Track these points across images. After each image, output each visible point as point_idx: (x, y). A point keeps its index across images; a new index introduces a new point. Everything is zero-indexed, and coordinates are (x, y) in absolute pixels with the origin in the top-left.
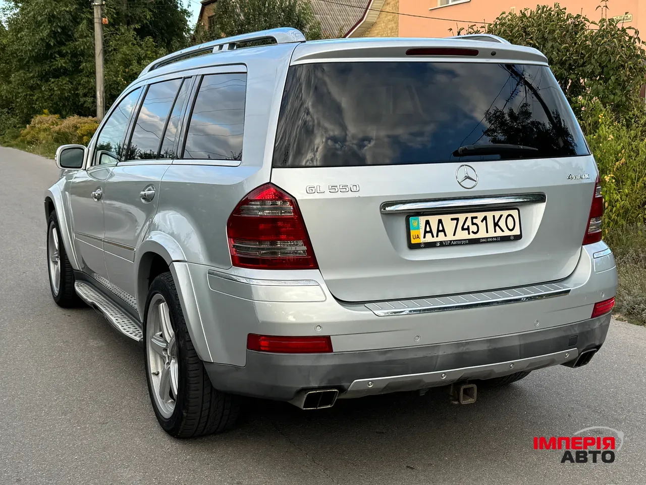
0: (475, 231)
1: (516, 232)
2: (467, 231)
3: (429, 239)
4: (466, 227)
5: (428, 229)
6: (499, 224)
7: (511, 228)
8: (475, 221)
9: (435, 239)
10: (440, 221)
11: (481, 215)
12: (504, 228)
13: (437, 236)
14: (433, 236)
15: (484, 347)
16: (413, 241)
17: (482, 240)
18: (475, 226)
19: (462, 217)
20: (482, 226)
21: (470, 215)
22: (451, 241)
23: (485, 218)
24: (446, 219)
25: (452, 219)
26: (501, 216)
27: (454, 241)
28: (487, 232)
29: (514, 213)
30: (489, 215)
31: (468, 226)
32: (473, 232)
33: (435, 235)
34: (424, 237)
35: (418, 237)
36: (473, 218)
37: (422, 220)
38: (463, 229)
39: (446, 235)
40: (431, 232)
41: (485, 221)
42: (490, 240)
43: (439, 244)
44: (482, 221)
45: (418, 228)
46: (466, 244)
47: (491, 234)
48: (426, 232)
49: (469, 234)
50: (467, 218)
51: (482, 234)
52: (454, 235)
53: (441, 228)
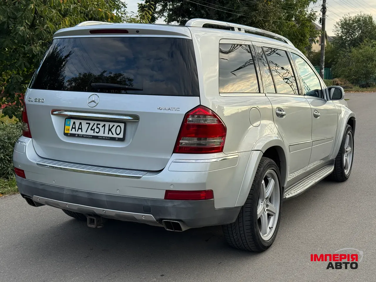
0: (98, 131)
1: (121, 136)
2: (93, 131)
3: (73, 132)
4: (93, 128)
5: (74, 127)
6: (112, 130)
7: (118, 133)
8: (98, 126)
9: (76, 133)
10: (81, 123)
11: (102, 123)
12: (114, 133)
13: (78, 131)
14: (75, 131)
15: (86, 196)
16: (66, 132)
17: (99, 137)
18: (98, 129)
19: (92, 123)
20: (102, 129)
21: (96, 122)
22: (83, 135)
24: (84, 123)
25: (87, 123)
26: (114, 125)
27: (85, 135)
28: (104, 133)
29: (122, 125)
30: (107, 124)
31: (94, 128)
32: (96, 132)
33: (77, 130)
34: (71, 131)
35: (69, 130)
36: (98, 124)
37: (72, 121)
38: (91, 129)
39: (82, 131)
40: (75, 128)
41: (104, 127)
42: (104, 138)
43: (77, 136)
44: (102, 127)
45: (69, 125)
46: (91, 138)
47: (106, 135)
48: (73, 128)
49: (94, 133)
50: (94, 124)
51: (101, 134)
52: (86, 132)
53: (80, 127)
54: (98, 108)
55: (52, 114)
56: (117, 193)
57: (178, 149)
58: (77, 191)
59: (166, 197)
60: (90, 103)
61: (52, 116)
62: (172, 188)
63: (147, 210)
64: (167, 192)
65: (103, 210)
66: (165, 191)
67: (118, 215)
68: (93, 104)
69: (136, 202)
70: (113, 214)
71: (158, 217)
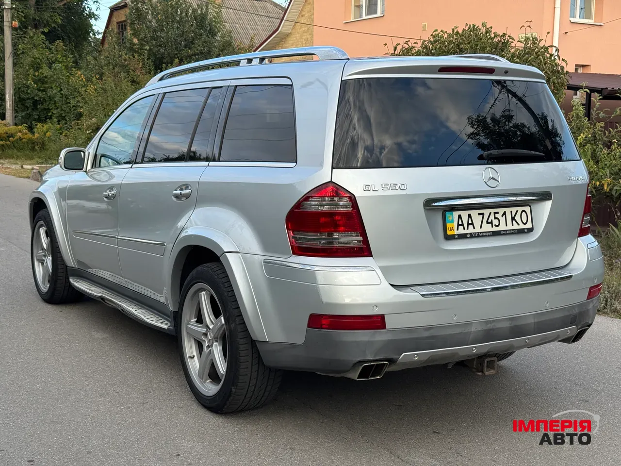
0: (497, 224)
1: (529, 225)
2: (491, 224)
3: (461, 231)
4: (490, 221)
5: (460, 223)
6: (515, 218)
7: (525, 222)
8: (497, 216)
9: (466, 231)
10: (470, 216)
11: (501, 211)
12: (519, 222)
13: (468, 229)
14: (464, 229)
16: (449, 233)
17: (502, 233)
18: (497, 220)
19: (486, 212)
20: (502, 219)
21: (493, 211)
22: (478, 233)
23: (505, 213)
25: (479, 214)
26: (517, 211)
27: (481, 233)
28: (506, 226)
29: (527, 209)
30: (508, 210)
31: (492, 220)
32: (495, 225)
33: (466, 227)
34: (458, 230)
35: (453, 229)
36: (495, 213)
37: (456, 214)
38: (488, 223)
39: (474, 228)
40: (462, 225)
41: (504, 216)
42: (509, 232)
43: (469, 236)
44: (502, 216)
45: (452, 222)
46: (491, 236)
47: (510, 227)
48: (459, 225)
49: (492, 227)
50: (490, 213)
51: (502, 227)
52: (481, 228)
53: (470, 222)
63: (573, 321)
66: (589, 288)
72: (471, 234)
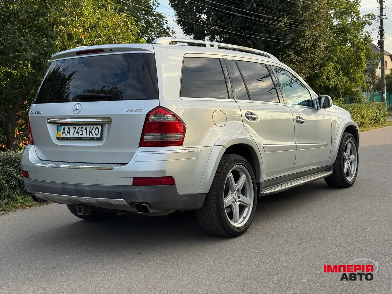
0: (81, 134)
1: (99, 136)
3: (64, 136)
4: (78, 132)
6: (92, 132)
7: (96, 134)
8: (82, 129)
9: (66, 136)
10: (69, 128)
11: (85, 127)
12: (94, 134)
14: (65, 135)
15: (73, 187)
16: (58, 136)
17: (82, 139)
18: (82, 132)
19: (77, 127)
20: (85, 132)
21: (81, 127)
22: (71, 138)
23: (86, 128)
24: (71, 127)
25: (74, 128)
26: (93, 128)
27: (72, 138)
28: (86, 135)
29: (100, 127)
30: (88, 127)
32: (80, 134)
34: (62, 135)
35: (60, 135)
36: (81, 128)
37: (63, 127)
38: (77, 133)
39: (70, 135)
40: (65, 133)
42: (86, 138)
43: (66, 139)
44: (85, 130)
45: (60, 131)
46: (76, 140)
47: (88, 136)
48: (63, 133)
49: (79, 135)
50: (79, 128)
51: (84, 136)
52: (73, 135)
53: (69, 132)
54: (81, 114)
55: (47, 123)
56: (96, 183)
57: (143, 143)
58: (66, 184)
59: (133, 184)
60: (75, 110)
61: (47, 124)
62: (137, 176)
63: (119, 196)
64: (134, 179)
65: (87, 199)
66: (132, 178)
67: (98, 202)
68: (77, 112)
69: (111, 190)
70: (95, 201)
71: (128, 201)
72: (67, 138)
